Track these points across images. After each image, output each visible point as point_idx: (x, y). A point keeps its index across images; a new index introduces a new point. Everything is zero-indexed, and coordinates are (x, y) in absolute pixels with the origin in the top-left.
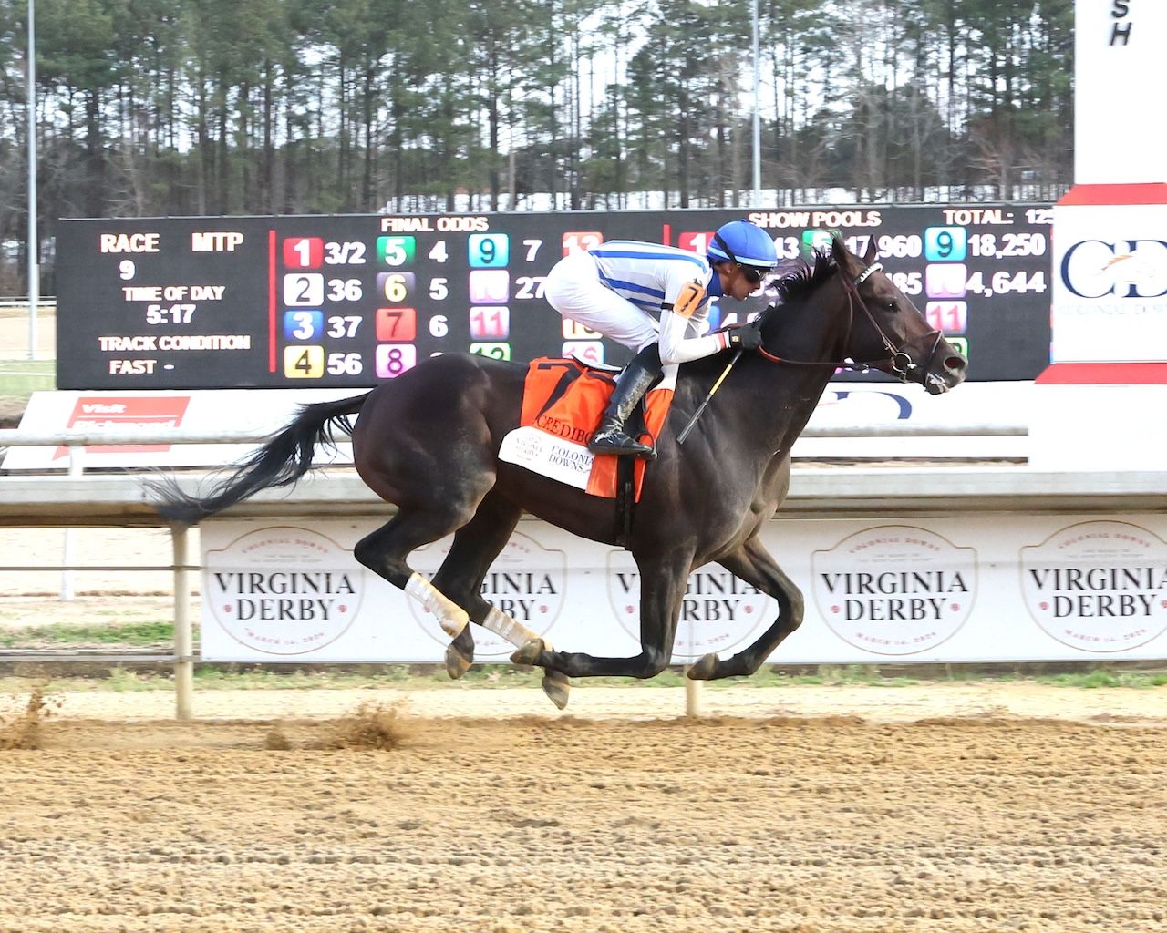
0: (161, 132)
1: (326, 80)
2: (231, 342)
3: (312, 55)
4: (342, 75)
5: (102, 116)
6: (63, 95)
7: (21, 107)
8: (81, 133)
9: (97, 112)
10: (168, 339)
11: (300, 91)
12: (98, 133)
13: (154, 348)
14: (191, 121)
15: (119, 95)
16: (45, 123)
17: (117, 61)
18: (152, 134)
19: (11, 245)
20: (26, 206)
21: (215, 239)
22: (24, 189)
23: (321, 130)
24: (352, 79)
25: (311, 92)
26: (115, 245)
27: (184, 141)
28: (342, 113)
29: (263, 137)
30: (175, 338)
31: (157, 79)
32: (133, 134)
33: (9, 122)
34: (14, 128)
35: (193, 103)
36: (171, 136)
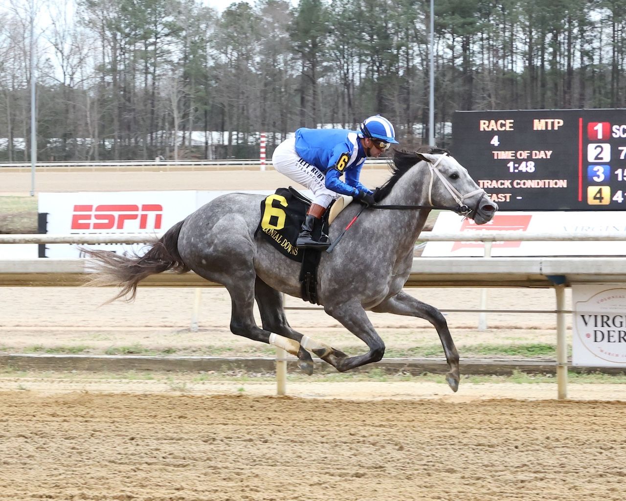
0: (506, 61)
1: (604, 30)
2: (556, 184)
3: (595, 15)
4: (614, 27)
5: (471, 51)
6: (448, 39)
7: (424, 46)
8: (459, 61)
9: (469, 49)
10: (519, 181)
11: (588, 36)
12: (469, 61)
13: (510, 187)
14: (524, 54)
15: (482, 39)
16: (438, 56)
17: (481, 19)
18: (501, 62)
19: (418, 127)
20: (427, 104)
21: (547, 123)
22: (427, 94)
23: (601, 59)
24: (620, 29)
25: (595, 36)
26: (488, 127)
27: (519, 66)
28: (614, 49)
29: (566, 64)
30: (523, 181)
31: (504, 30)
32: (489, 62)
33: (417, 55)
34: (420, 59)
35: (525, 43)
36: (512, 63)
